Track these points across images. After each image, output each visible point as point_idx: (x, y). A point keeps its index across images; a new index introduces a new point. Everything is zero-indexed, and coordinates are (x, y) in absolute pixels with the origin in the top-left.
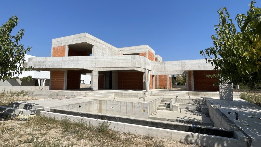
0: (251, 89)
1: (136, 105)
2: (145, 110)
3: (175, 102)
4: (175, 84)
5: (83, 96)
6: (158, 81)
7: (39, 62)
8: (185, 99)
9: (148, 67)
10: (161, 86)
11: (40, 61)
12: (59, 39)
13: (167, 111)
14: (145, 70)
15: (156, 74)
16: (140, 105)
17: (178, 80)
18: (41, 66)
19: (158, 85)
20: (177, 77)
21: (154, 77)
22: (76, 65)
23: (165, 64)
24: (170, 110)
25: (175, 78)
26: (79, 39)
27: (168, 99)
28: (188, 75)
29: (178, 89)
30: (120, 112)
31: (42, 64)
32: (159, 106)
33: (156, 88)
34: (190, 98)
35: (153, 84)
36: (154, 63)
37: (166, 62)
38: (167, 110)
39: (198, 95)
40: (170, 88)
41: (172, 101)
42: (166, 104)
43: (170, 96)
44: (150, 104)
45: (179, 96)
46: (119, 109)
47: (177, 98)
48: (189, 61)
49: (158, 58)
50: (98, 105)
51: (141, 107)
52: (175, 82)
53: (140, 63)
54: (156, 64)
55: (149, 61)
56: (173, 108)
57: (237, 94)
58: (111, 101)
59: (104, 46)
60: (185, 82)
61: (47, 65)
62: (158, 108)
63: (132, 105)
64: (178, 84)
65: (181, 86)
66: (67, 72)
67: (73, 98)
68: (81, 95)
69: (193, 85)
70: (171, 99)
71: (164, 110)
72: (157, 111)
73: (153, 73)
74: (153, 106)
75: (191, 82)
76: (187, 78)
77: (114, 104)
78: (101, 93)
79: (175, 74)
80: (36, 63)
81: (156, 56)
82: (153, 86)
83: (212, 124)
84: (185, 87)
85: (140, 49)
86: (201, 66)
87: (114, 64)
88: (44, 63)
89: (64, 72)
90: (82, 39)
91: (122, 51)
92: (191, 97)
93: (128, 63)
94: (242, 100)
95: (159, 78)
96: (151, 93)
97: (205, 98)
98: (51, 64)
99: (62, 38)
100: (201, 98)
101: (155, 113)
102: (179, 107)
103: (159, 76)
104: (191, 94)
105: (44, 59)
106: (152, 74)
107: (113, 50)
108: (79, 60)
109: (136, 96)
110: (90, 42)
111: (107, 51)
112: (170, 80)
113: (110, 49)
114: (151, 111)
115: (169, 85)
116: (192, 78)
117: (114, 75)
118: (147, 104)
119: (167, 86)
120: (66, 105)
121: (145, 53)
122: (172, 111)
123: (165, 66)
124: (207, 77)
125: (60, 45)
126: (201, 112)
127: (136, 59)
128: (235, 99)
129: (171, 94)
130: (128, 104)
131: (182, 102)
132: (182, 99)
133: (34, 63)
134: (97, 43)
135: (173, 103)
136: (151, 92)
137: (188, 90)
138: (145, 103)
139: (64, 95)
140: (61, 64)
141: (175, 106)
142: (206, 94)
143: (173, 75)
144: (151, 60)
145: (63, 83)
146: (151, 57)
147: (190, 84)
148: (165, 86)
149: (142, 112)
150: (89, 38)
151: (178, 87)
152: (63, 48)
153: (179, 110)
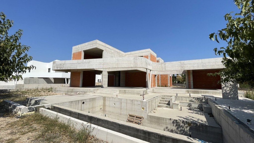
0: (252, 87)
1: (136, 102)
2: (144, 107)
3: (175, 99)
4: (176, 83)
5: (93, 92)
6: (160, 80)
7: (60, 65)
8: (185, 97)
9: (150, 67)
10: (162, 84)
11: (61, 63)
12: (77, 46)
13: (167, 109)
14: (147, 70)
15: (158, 74)
16: (139, 103)
17: (177, 79)
18: (61, 67)
19: (160, 84)
20: (177, 76)
21: (156, 77)
22: (88, 66)
23: (165, 64)
24: (170, 108)
25: (175, 77)
26: (92, 45)
27: (169, 96)
28: (187, 74)
29: (178, 86)
30: (121, 108)
31: (62, 66)
32: (160, 103)
33: (158, 86)
34: (190, 96)
35: (155, 83)
36: (155, 64)
37: (166, 63)
38: (167, 107)
39: (198, 93)
40: (171, 86)
41: (172, 99)
42: (166, 101)
43: (170, 93)
44: (149, 102)
45: (179, 93)
46: (120, 106)
47: (177, 95)
48: (188, 61)
49: (160, 60)
50: (103, 102)
51: (140, 105)
52: (175, 81)
53: (142, 64)
54: (157, 64)
55: (151, 62)
56: (174, 106)
57: (241, 93)
58: (113, 98)
59: (113, 51)
60: (185, 81)
61: (66, 67)
62: (158, 105)
63: (131, 103)
64: (178, 83)
65: (181, 84)
66: (83, 72)
67: (83, 94)
68: (91, 91)
69: (193, 83)
70: (172, 96)
71: (164, 107)
72: (157, 108)
73: (156, 73)
74: (153, 104)
75: (190, 81)
76: (187, 77)
77: (116, 100)
78: (107, 90)
79: (175, 73)
80: (58, 65)
81: (158, 59)
82: (155, 84)
83: (219, 128)
84: (184, 85)
85: (143, 53)
86: (200, 65)
87: (119, 65)
88: (63, 65)
89: (80, 72)
90: (94, 45)
91: (128, 55)
92: (191, 94)
93: (131, 63)
94: (247, 99)
95: (161, 78)
96: (153, 91)
97: (206, 96)
98: (69, 66)
99: (80, 46)
100: (202, 95)
101: (155, 111)
102: (179, 105)
103: (161, 75)
104: (191, 92)
105: (64, 62)
106: (154, 74)
107: (121, 54)
108: (90, 62)
109: (138, 94)
110: (101, 48)
111: (115, 55)
112: (171, 79)
113: (118, 53)
114: (150, 108)
115: (170, 83)
116: (191, 77)
117: (122, 75)
118: (146, 102)
119: (168, 84)
120: (69, 102)
121: (148, 56)
122: (172, 108)
123: (165, 66)
124: (208, 76)
125: (78, 51)
126: (202, 110)
127: (138, 60)
128: (240, 98)
129: (172, 91)
130: (129, 102)
131: (182, 100)
132: (182, 97)
133: (57, 65)
134: (107, 49)
135: (173, 101)
136: (153, 89)
137: (188, 88)
138: (145, 100)
139: (77, 92)
140: (76, 66)
141: (175, 104)
142: (206, 92)
143: (174, 75)
144: (152, 61)
145: (79, 82)
146: (153, 59)
147: (189, 83)
148: (167, 84)
149: (141, 109)
150: (99, 44)
151: (178, 85)
152: (80, 53)
153: (180, 108)
